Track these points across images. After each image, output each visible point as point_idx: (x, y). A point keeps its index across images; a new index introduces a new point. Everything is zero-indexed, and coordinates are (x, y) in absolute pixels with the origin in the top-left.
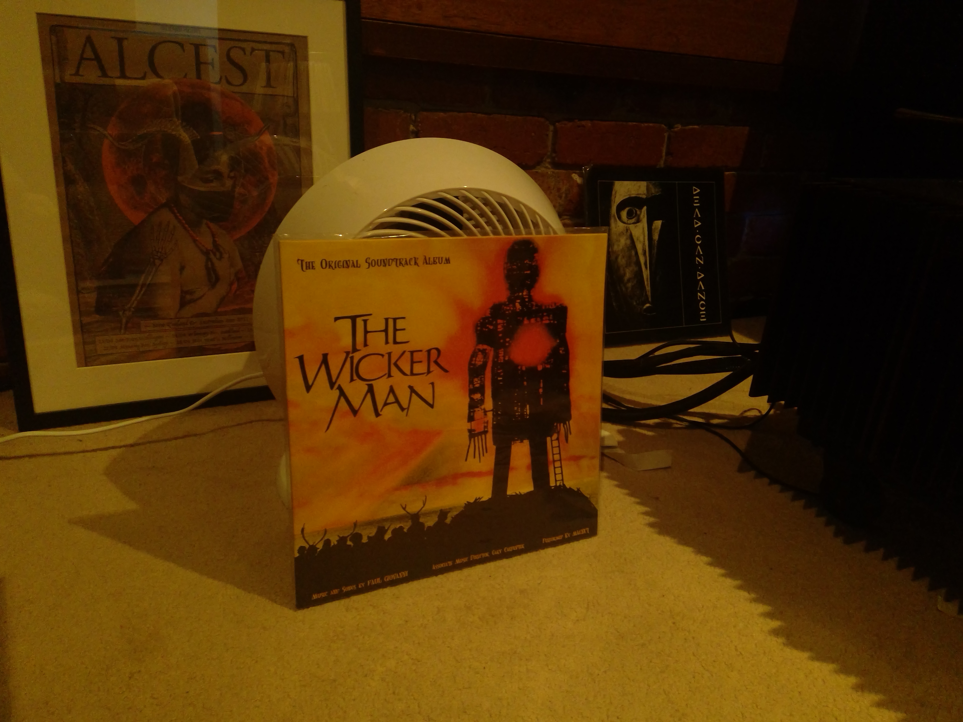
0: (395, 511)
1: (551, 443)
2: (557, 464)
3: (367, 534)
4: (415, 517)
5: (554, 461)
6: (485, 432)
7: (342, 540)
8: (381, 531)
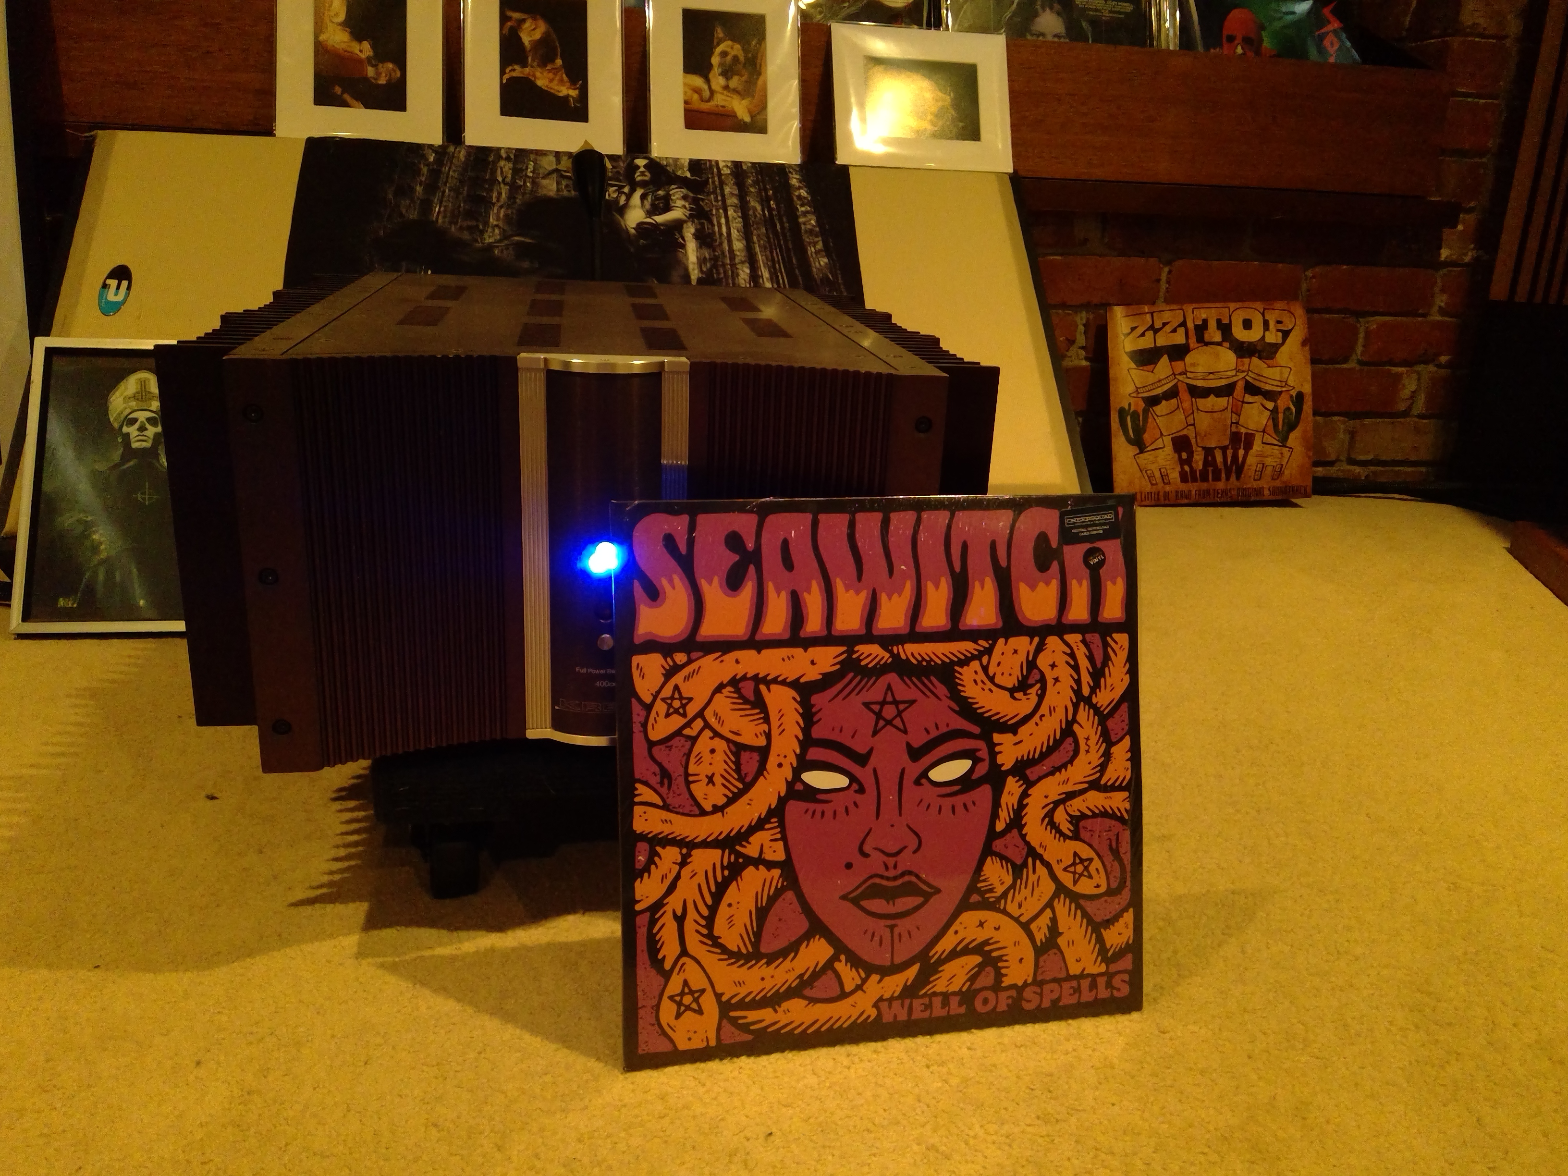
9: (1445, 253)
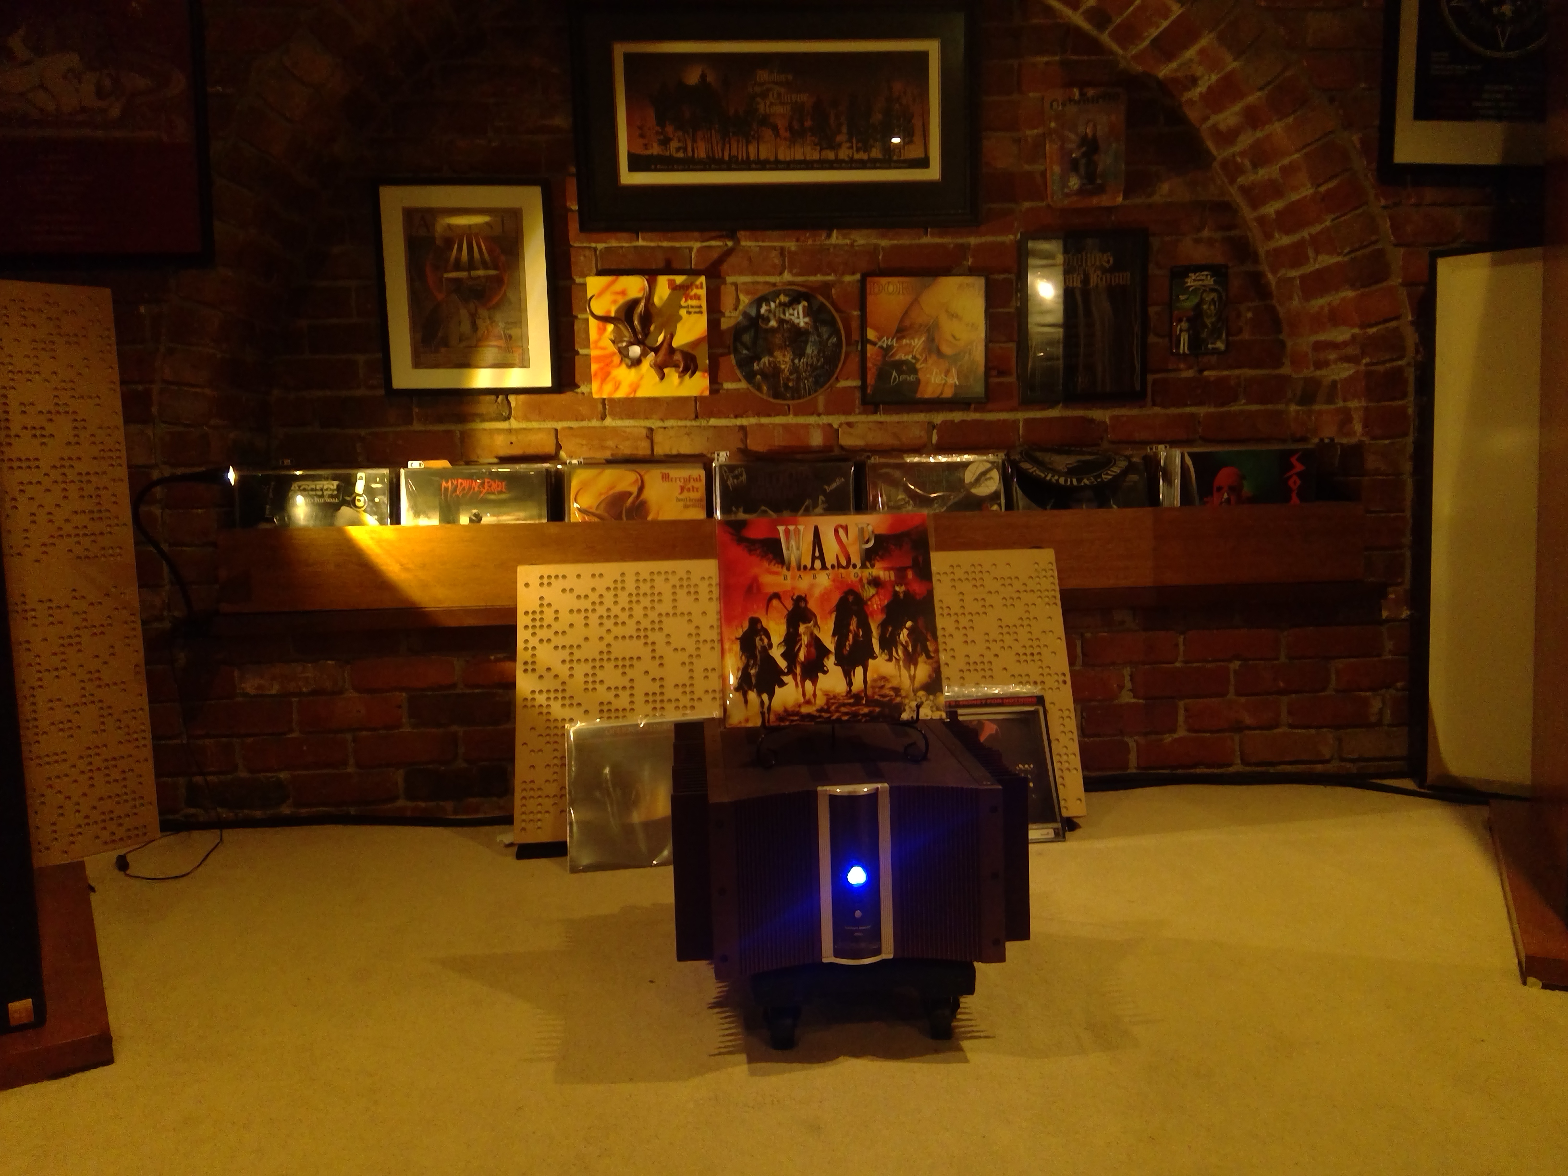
9: (1385, 614)
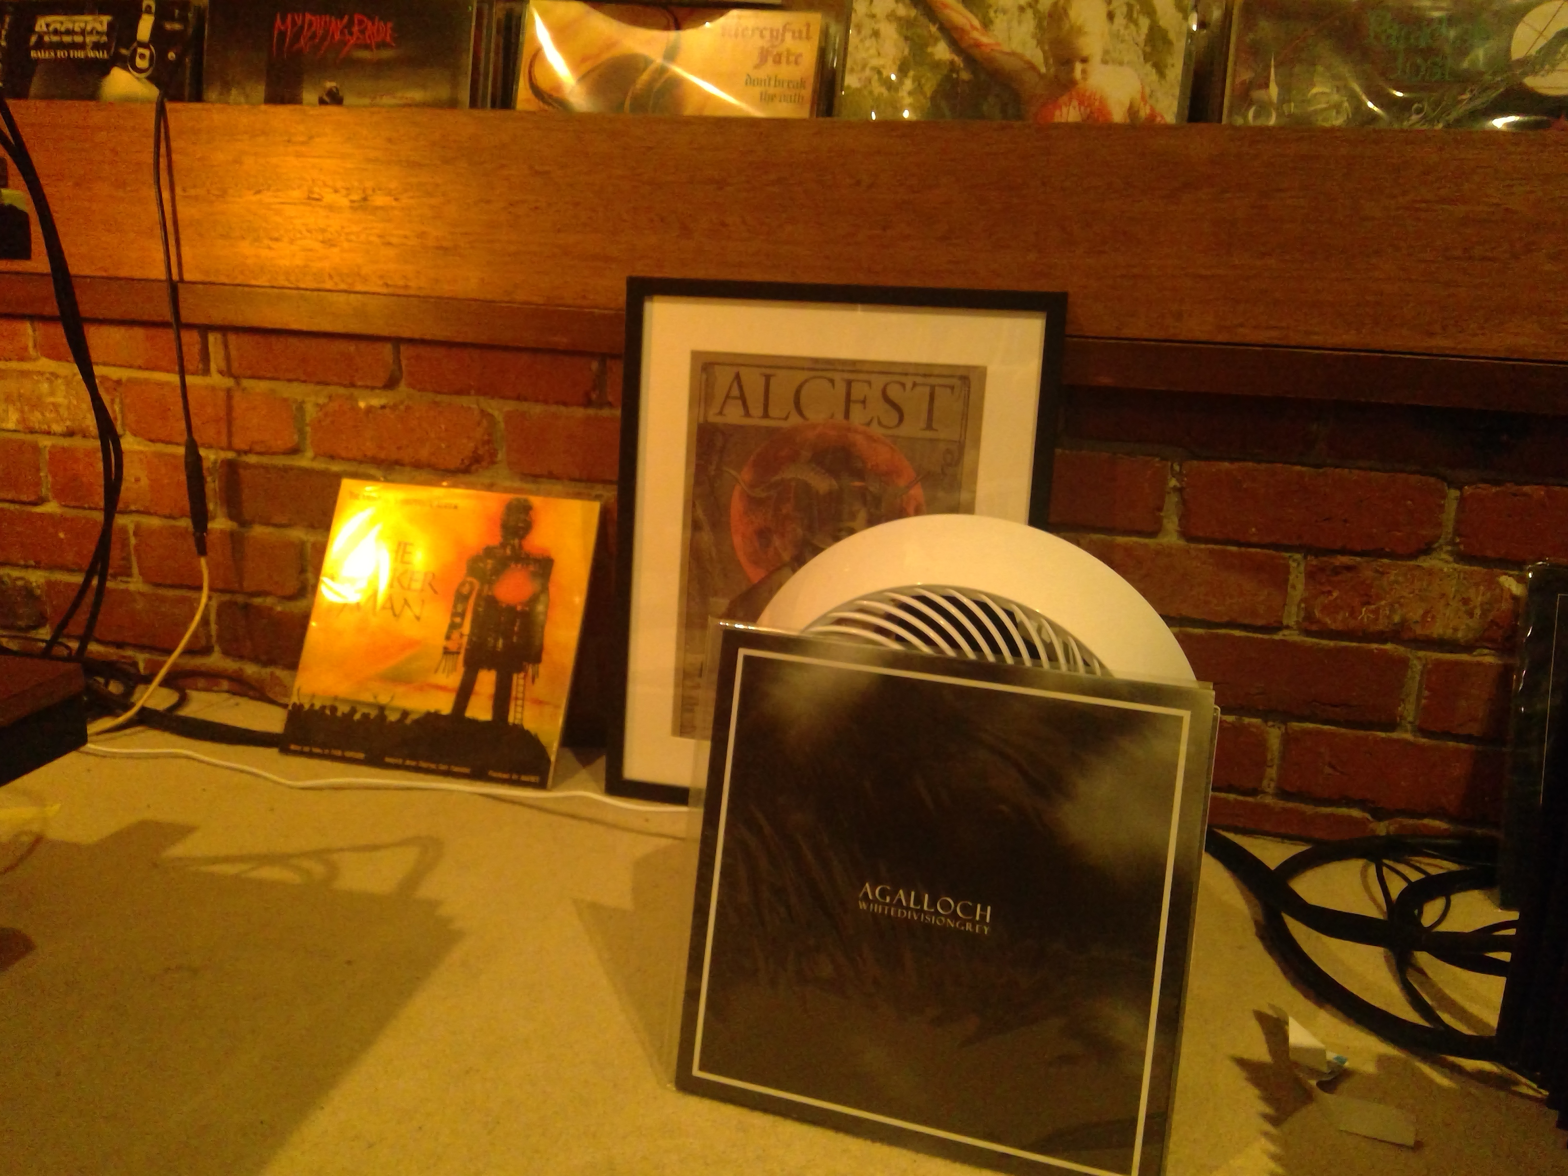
0: (367, 697)
1: (518, 679)
2: (520, 702)
3: (343, 709)
4: (382, 708)
5: (517, 699)
6: (458, 653)
7: (323, 708)
8: (353, 711)
